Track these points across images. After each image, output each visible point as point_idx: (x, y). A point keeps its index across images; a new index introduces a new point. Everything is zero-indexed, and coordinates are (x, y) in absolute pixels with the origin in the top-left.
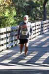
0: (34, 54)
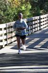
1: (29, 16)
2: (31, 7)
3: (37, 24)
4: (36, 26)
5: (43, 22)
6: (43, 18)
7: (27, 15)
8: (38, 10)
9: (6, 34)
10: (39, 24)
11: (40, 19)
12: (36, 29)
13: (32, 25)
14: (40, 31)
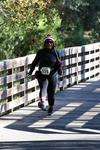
2: (60, 21)
3: (75, 65)
4: (73, 70)
5: (92, 60)
6: (92, 52)
8: (77, 29)
11: (84, 54)
12: (73, 79)
14: (83, 85)
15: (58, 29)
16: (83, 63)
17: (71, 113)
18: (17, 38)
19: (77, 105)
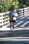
0: (27, 22)
1: (17, 8)
2: (18, 3)
3: (22, 13)
4: (21, 14)
5: (26, 12)
7: (16, 8)
8: (22, 5)
9: (4, 19)
10: (23, 13)
12: (21, 16)
13: (19, 14)
15: (18, 5)
16: (23, 12)
17: (21, 24)
18: (9, 7)
19: (22, 22)
